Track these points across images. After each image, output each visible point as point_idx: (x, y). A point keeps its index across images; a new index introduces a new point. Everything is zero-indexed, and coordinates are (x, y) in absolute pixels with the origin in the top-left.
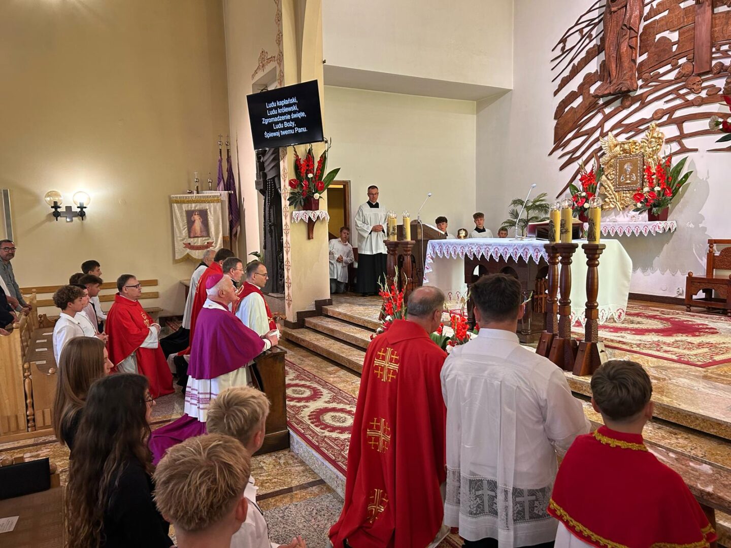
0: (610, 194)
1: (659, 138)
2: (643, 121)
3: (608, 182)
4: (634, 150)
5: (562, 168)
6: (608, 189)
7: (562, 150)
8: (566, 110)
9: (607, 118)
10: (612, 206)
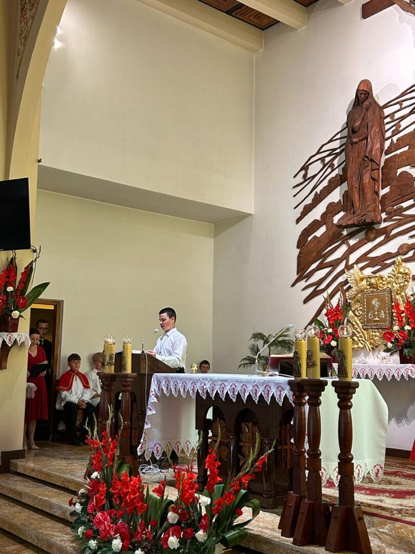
0: (359, 333)
1: (406, 274)
2: (389, 255)
3: (356, 318)
4: (381, 285)
5: (306, 301)
6: (356, 326)
7: (306, 281)
8: (309, 239)
9: (352, 250)
10: (361, 346)
